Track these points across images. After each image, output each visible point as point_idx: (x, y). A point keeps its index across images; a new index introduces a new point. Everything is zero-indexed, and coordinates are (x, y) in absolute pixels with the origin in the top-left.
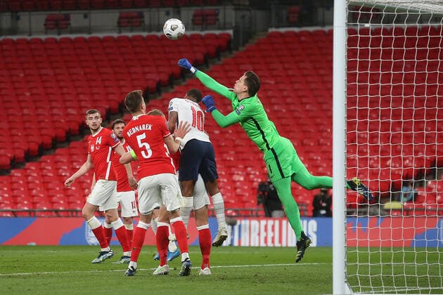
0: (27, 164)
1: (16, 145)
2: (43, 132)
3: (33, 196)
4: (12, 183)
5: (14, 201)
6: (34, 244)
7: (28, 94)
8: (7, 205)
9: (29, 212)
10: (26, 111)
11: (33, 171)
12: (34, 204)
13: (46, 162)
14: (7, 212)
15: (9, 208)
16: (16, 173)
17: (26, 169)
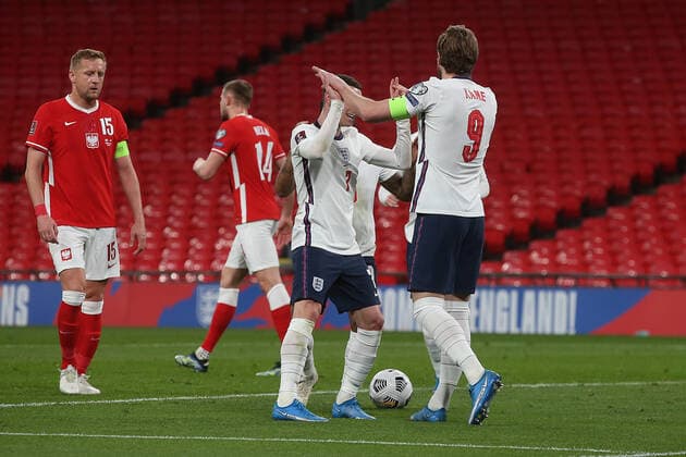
0: (635, 200)
1: (617, 166)
2: (663, 144)
3: (645, 253)
4: (609, 230)
5: (613, 260)
6: (645, 333)
7: (637, 80)
8: (600, 267)
9: (638, 279)
10: (634, 110)
11: (646, 211)
12: (646, 266)
13: (666, 195)
14: (600, 278)
15: (604, 273)
16: (617, 215)
17: (632, 208)
